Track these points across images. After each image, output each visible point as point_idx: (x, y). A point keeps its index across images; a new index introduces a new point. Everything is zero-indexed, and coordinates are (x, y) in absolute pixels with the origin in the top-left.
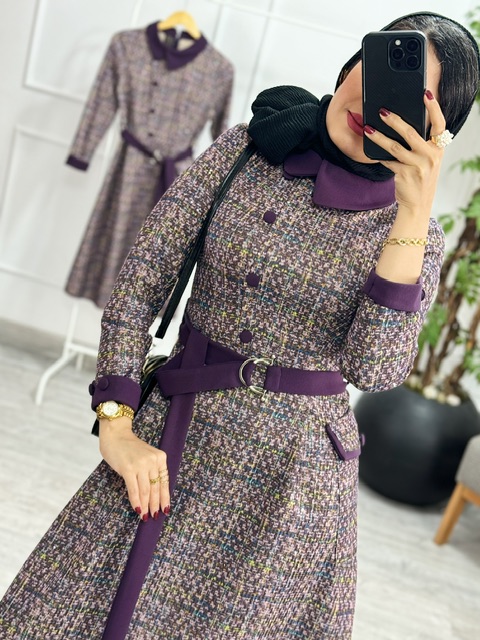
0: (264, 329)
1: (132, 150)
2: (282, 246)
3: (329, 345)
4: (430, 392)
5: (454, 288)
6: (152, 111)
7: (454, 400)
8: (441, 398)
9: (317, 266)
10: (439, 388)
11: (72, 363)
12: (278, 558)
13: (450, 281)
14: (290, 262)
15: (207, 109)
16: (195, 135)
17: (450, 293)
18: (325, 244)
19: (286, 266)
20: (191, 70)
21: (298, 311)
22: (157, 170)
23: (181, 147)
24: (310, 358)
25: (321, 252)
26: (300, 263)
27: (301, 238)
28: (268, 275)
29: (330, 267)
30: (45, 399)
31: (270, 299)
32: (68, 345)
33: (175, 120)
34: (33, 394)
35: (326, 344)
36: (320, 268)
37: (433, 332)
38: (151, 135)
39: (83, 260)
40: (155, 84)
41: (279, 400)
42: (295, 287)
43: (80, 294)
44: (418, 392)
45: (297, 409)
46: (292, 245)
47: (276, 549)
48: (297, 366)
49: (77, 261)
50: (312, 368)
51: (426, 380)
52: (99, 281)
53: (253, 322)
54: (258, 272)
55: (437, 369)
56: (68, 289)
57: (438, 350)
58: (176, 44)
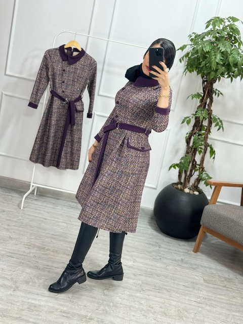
1: (55, 98)
2: (124, 94)
4: (187, 190)
5: (193, 146)
6: (64, 82)
7: (196, 193)
8: (191, 192)
10: (190, 189)
11: (32, 193)
13: (191, 144)
14: (124, 97)
15: (86, 80)
16: (82, 91)
17: (191, 149)
20: (79, 64)
22: (67, 106)
23: (77, 96)
28: (120, 101)
30: (24, 207)
31: (121, 107)
32: (32, 184)
34: (19, 206)
37: (186, 165)
38: (63, 92)
39: (37, 146)
40: (64, 70)
43: (36, 161)
44: (182, 190)
49: (34, 146)
51: (185, 186)
52: (45, 154)
53: (118, 113)
55: (189, 182)
56: (31, 159)
57: (188, 173)
58: (72, 53)
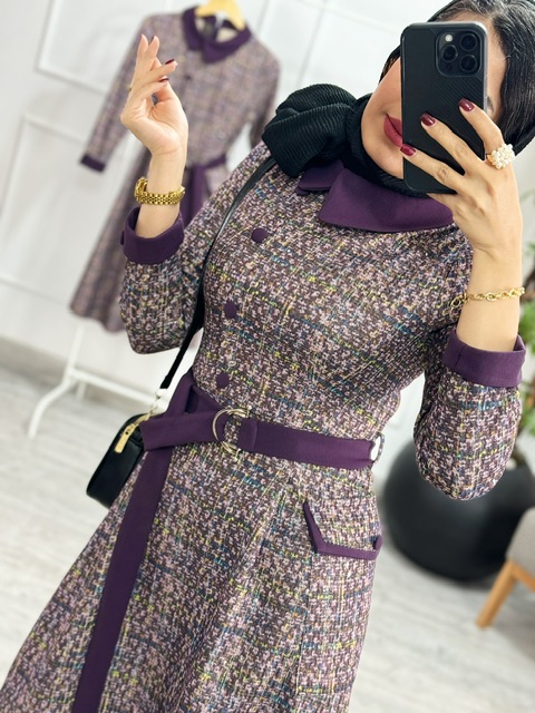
0: (244, 373)
2: (267, 269)
3: (323, 397)
9: (304, 294)
11: (73, 390)
12: (220, 663)
14: (272, 287)
15: (247, 110)
16: (231, 140)
18: (320, 270)
19: (266, 294)
20: (231, 65)
21: (280, 350)
23: (214, 153)
24: (296, 412)
25: (313, 279)
26: (284, 289)
27: (292, 261)
28: (247, 304)
29: (320, 297)
30: (40, 431)
31: (250, 336)
32: (70, 371)
33: (209, 121)
34: (26, 426)
35: (317, 395)
36: (307, 297)
39: (93, 276)
40: (188, 78)
41: (254, 462)
42: (275, 319)
43: (87, 314)
45: (273, 475)
46: (279, 269)
47: (219, 650)
48: (278, 420)
49: (85, 276)
50: (298, 424)
52: (109, 300)
53: (232, 364)
54: (236, 300)
56: (73, 307)
58: (215, 34)
